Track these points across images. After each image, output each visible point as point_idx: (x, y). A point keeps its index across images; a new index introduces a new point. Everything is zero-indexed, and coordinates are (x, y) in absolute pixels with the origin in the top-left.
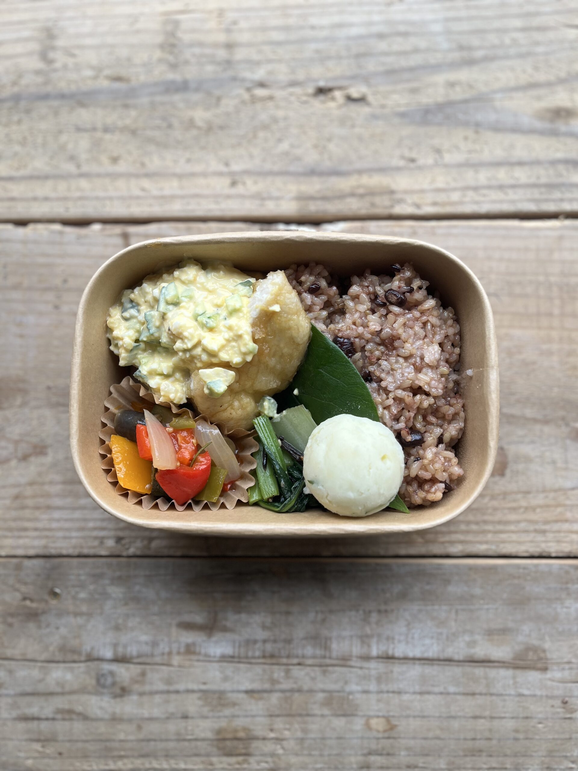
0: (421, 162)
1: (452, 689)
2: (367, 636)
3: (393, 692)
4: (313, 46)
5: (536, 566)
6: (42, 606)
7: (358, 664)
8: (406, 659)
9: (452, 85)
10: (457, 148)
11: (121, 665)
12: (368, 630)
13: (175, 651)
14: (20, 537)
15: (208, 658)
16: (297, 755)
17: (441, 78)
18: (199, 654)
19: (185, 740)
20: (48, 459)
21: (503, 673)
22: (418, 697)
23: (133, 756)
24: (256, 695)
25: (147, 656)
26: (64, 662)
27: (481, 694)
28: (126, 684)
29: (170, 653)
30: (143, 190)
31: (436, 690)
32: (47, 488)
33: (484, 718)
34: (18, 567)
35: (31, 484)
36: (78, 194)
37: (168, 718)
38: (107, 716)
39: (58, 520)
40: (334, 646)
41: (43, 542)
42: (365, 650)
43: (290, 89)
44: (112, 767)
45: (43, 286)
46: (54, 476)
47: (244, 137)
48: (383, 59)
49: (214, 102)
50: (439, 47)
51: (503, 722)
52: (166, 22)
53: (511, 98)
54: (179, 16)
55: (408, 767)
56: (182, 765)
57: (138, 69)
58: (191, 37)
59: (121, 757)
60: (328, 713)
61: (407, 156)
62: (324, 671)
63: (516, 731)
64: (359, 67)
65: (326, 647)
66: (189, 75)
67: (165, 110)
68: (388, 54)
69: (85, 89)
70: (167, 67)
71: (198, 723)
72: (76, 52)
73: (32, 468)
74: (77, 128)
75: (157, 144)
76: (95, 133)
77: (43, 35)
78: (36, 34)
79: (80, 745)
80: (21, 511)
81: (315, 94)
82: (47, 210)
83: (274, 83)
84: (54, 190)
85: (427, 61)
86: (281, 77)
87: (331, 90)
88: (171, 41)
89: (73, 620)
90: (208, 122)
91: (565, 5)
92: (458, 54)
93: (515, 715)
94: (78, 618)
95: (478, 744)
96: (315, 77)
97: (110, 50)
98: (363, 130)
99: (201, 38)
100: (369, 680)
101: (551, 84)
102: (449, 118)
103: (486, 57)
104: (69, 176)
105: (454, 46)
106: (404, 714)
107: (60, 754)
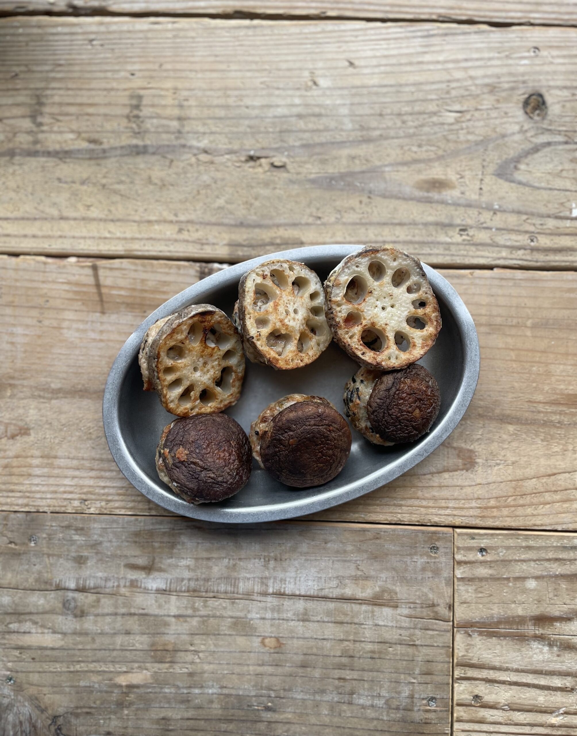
0: (325, 220)
1: (326, 619)
2: (266, 578)
3: (283, 619)
4: (247, 122)
5: (394, 530)
6: (23, 548)
7: (259, 598)
8: (293, 596)
9: (353, 158)
10: (353, 209)
11: (81, 594)
12: (267, 574)
13: (122, 583)
14: (8, 497)
15: (146, 591)
16: (210, 663)
17: (345, 152)
18: (140, 587)
19: (126, 650)
20: (31, 438)
21: (364, 607)
22: (301, 623)
23: (88, 662)
24: (181, 619)
25: (101, 588)
26: (39, 590)
27: (347, 623)
28: (85, 608)
29: (118, 586)
30: (109, 232)
31: (315, 619)
32: (29, 460)
33: (349, 641)
34: (6, 518)
35: (17, 457)
36: (59, 233)
37: (115, 634)
38: (69, 631)
39: (37, 485)
40: (241, 585)
41: (25, 501)
42: (264, 588)
43: (227, 156)
44: (72, 669)
45: (30, 304)
46: (35, 452)
47: (189, 193)
48: (301, 135)
49: (167, 163)
50: (344, 127)
51: (363, 645)
52: (132, 97)
53: (398, 171)
54: (142, 92)
55: (291, 675)
56: (125, 669)
57: (109, 135)
58: (151, 110)
59: (79, 662)
60: (234, 633)
61: (314, 214)
62: (233, 603)
63: (373, 652)
64: (282, 141)
65: (234, 586)
66: (149, 141)
67: (129, 168)
68: (305, 131)
69: (67, 149)
70: (131, 134)
71: (137, 638)
72: (61, 118)
73: (18, 445)
74: (59, 180)
75: (122, 196)
76: (74, 185)
77: (34, 102)
78: (28, 100)
79: (48, 652)
80: (9, 477)
81: (247, 161)
82: (35, 245)
83: (215, 150)
84: (41, 229)
85: (335, 138)
86: (220, 146)
87: (259, 158)
88: (135, 112)
89: (47, 560)
90: (162, 180)
91: (448, 92)
92: (359, 133)
93: (372, 640)
94: (51, 558)
95: (344, 660)
96: (247, 147)
97: (86, 117)
98: (282, 192)
99: (159, 111)
100: (266, 610)
101: (430, 160)
102: (349, 185)
103: (381, 136)
104: (53, 219)
105: (357, 127)
106: (290, 635)
107: (33, 659)
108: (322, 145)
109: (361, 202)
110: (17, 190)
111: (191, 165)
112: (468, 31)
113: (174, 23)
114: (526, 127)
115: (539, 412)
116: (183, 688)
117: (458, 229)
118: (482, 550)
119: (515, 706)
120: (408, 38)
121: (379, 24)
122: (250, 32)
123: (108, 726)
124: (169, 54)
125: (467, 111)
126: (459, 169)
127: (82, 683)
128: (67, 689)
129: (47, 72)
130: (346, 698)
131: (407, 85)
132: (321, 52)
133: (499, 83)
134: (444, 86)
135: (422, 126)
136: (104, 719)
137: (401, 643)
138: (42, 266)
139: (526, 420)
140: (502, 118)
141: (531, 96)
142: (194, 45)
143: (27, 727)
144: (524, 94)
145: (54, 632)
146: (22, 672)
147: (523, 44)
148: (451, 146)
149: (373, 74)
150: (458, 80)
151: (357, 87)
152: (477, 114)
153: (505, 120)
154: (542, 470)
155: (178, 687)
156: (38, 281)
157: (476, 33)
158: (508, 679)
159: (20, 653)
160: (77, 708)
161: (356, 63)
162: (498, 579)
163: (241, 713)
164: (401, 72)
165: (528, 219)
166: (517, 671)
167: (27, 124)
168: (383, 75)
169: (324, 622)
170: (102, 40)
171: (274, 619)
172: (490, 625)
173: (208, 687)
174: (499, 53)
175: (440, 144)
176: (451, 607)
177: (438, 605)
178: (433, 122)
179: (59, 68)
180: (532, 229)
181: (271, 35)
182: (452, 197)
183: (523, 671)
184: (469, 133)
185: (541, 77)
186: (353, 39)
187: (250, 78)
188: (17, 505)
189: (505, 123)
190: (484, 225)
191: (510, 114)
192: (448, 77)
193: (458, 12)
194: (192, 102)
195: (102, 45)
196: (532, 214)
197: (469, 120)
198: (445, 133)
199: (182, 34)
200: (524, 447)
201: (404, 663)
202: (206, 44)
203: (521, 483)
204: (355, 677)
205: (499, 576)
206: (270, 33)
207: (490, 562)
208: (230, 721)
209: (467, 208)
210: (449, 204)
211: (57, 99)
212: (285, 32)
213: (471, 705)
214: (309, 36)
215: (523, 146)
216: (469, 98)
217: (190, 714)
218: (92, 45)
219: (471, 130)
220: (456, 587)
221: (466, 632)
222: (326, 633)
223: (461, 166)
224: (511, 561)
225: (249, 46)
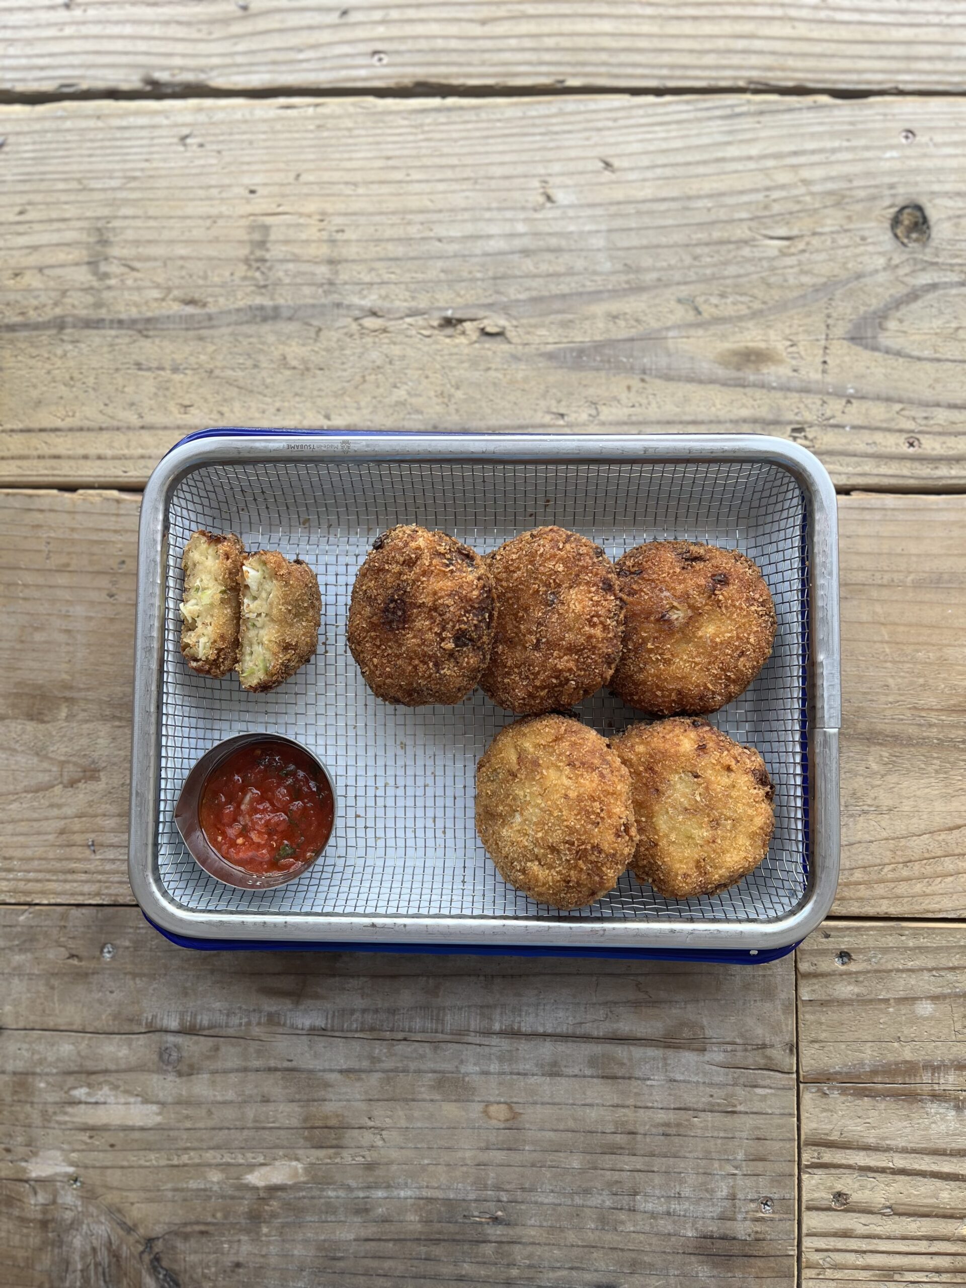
1: (588, 1072)
2: (489, 1007)
3: (519, 1074)
6: (93, 965)
7: (477, 1040)
8: (534, 1035)
9: (615, 317)
10: (616, 399)
11: (187, 1037)
12: (490, 1000)
13: (254, 1021)
14: (65, 881)
15: (295, 1031)
16: (400, 1148)
17: (599, 309)
18: (284, 1025)
19: (264, 1128)
20: (101, 786)
21: (651, 1052)
22: (548, 1079)
23: (201, 1149)
24: (352, 1076)
25: (221, 1027)
26: (119, 1033)
27: (624, 1078)
28: (196, 1060)
29: (249, 1024)
31: (570, 1071)
32: (99, 820)
33: (628, 1107)
34: (64, 917)
35: (80, 816)
37: (244, 1102)
38: (170, 1100)
39: (113, 861)
40: (448, 1018)
41: (94, 888)
42: (485, 1022)
43: (408, 320)
44: (175, 1162)
45: (96, 568)
46: (108, 806)
47: (349, 381)
48: (528, 283)
49: (313, 335)
50: (598, 268)
51: (649, 1113)
52: (252, 228)
53: (688, 337)
54: (269, 220)
55: (533, 1165)
56: (261, 1159)
57: (217, 290)
58: (284, 248)
59: (187, 1149)
60: (438, 1097)
61: (555, 410)
62: (436, 1049)
63: (667, 1125)
64: (498, 292)
65: (437, 1020)
66: (284, 299)
67: (250, 343)
68: (535, 276)
69: (149, 314)
70: (253, 288)
71: (281, 1107)
72: (137, 265)
73: (81, 796)
74: (139, 366)
75: (239, 387)
76: (162, 373)
77: (92, 240)
78: (84, 237)
79: (136, 1135)
80: (68, 849)
81: (441, 326)
82: (101, 472)
83: (389, 311)
84: (111, 447)
85: (584, 286)
86: (397, 303)
87: (460, 321)
88: (259, 253)
89: (131, 983)
90: (304, 361)
91: (766, 207)
92: (623, 278)
93: (665, 1105)
94: (138, 981)
95: (620, 1139)
96: (442, 304)
97: (180, 263)
98: (500, 376)
99: (297, 251)
100: (490, 1059)
101: (740, 318)
102: (609, 362)
103: (659, 280)
104: (129, 428)
105: (619, 267)
106: (531, 1100)
107: (112, 1146)
108: (564, 296)
109: (629, 388)
110: (70, 382)
111: (351, 336)
112: (798, 106)
113: (317, 105)
114: (896, 261)
115: (931, 725)
116: (358, 1189)
117: (789, 428)
118: (844, 955)
119: (901, 1209)
120: (699, 120)
121: (651, 99)
122: (442, 118)
123: (237, 1253)
124: (312, 157)
125: (801, 237)
126: (787, 331)
127: (193, 1185)
128: (170, 1194)
129: (114, 189)
130: (625, 1201)
131: (699, 197)
132: (558, 148)
133: (850, 189)
134: (760, 197)
135: (726, 263)
136: (230, 1242)
137: (711, 1109)
138: (114, 505)
139: (910, 738)
140: (857, 246)
141: (903, 208)
142: (350, 141)
143: (103, 1256)
144: (891, 206)
145: (146, 1101)
146: (94, 1167)
147: (889, 125)
148: (776, 294)
149: (644, 180)
150: (783, 187)
151: (619, 203)
152: (815, 241)
153: (862, 249)
154: (938, 821)
155: (349, 1188)
156: (108, 530)
157: (809, 108)
158: (891, 1165)
159: (91, 1137)
160: (185, 1224)
161: (616, 163)
162: (871, 1001)
163: (452, 1228)
164: (690, 177)
165: (902, 409)
166: (905, 1150)
167: (82, 276)
168: (661, 182)
169: (584, 1077)
170: (203, 135)
171: (504, 1073)
172: (859, 1077)
173: (398, 1187)
174: (848, 140)
175: (756, 291)
176: (795, 1048)
177: (772, 1046)
178: (743, 257)
179: (133, 184)
180: (910, 425)
181: (477, 122)
182: (779, 377)
183: (914, 1151)
184: (802, 272)
185: (919, 179)
186: (610, 124)
187: (444, 192)
188: (83, 894)
189: (861, 254)
190: (832, 421)
191: (870, 240)
192: (768, 183)
193: (779, 74)
194: (350, 235)
195: (201, 145)
196: (911, 402)
197: (803, 251)
198: (764, 274)
199: (331, 123)
200: (905, 784)
201: (719, 1141)
202: (370, 139)
203: (903, 842)
204: (638, 1167)
205: (873, 996)
206: (474, 118)
207: (857, 973)
208: (437, 1241)
209: (803, 395)
210: (774, 388)
211: (130, 235)
212: (499, 116)
213: (829, 1209)
214: (538, 121)
215: (892, 291)
216: (801, 215)
217: (371, 1230)
218: (185, 145)
219: (806, 268)
220: (800, 1016)
221: (819, 1090)
222: (588, 1093)
223: (790, 326)
224: (891, 971)
225: (442, 140)
